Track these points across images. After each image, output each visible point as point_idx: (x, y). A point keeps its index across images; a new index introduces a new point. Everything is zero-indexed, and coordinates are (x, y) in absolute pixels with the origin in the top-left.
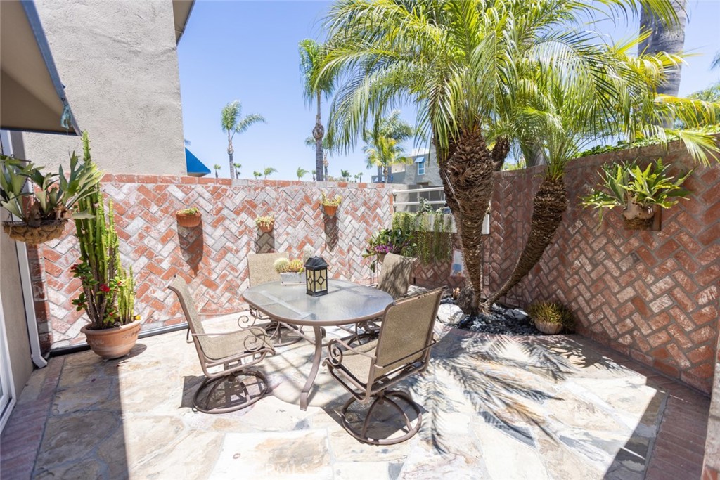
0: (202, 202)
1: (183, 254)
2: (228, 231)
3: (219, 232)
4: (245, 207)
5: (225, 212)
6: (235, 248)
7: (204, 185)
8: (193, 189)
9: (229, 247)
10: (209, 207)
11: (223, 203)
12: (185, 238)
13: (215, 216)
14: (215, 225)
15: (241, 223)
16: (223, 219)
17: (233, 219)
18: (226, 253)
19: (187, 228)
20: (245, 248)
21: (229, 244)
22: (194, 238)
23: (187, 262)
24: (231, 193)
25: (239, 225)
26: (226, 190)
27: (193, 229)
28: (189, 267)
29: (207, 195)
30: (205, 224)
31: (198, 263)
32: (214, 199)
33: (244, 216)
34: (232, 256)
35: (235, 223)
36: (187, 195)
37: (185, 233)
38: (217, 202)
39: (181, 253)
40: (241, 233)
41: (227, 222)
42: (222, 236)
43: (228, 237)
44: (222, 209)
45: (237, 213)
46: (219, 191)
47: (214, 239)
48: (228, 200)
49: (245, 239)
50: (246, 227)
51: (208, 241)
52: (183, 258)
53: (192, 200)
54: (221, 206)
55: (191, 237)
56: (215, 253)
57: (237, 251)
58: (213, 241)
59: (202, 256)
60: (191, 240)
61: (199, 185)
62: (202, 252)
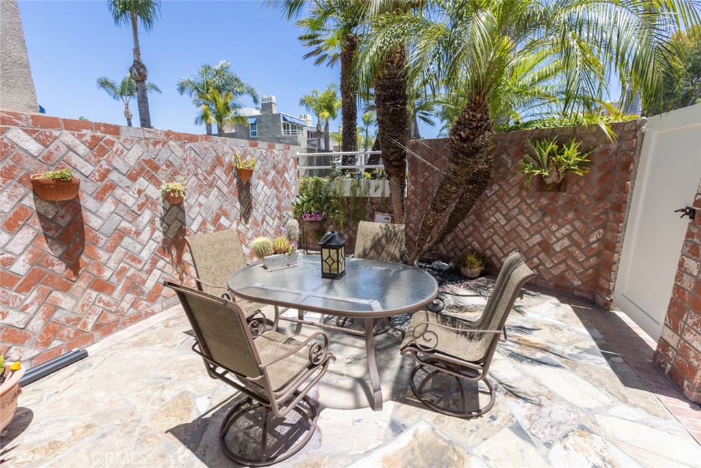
0: (75, 160)
1: (50, 247)
2: (121, 206)
3: (108, 207)
4: (142, 169)
5: (114, 176)
6: (134, 229)
7: (76, 133)
8: (56, 138)
9: (125, 229)
10: (88, 169)
11: (109, 163)
12: (51, 220)
13: (99, 183)
14: (100, 196)
15: (140, 192)
16: (112, 186)
17: (128, 187)
18: (121, 238)
19: (53, 203)
20: (148, 228)
21: (124, 224)
22: (68, 218)
23: (60, 258)
24: (121, 147)
25: (137, 196)
26: (113, 143)
27: (64, 204)
28: (64, 265)
29: (82, 149)
30: (84, 196)
31: (79, 257)
32: (95, 156)
33: (142, 182)
34: (131, 241)
35: (131, 193)
36: (47, 147)
37: (51, 212)
38: (99, 161)
39: (46, 245)
40: (141, 207)
41: (118, 192)
42: (114, 212)
43: (122, 214)
44: (108, 171)
45: (133, 177)
46: (102, 143)
47: (101, 218)
48: (117, 158)
49: (147, 215)
50: (148, 198)
51: (93, 221)
52: (51, 253)
53: (56, 155)
54: (107, 167)
55: (63, 217)
56: (105, 239)
57: (138, 233)
58: (100, 222)
59: (83, 246)
60: (63, 223)
61: (66, 132)
62: (83, 240)
